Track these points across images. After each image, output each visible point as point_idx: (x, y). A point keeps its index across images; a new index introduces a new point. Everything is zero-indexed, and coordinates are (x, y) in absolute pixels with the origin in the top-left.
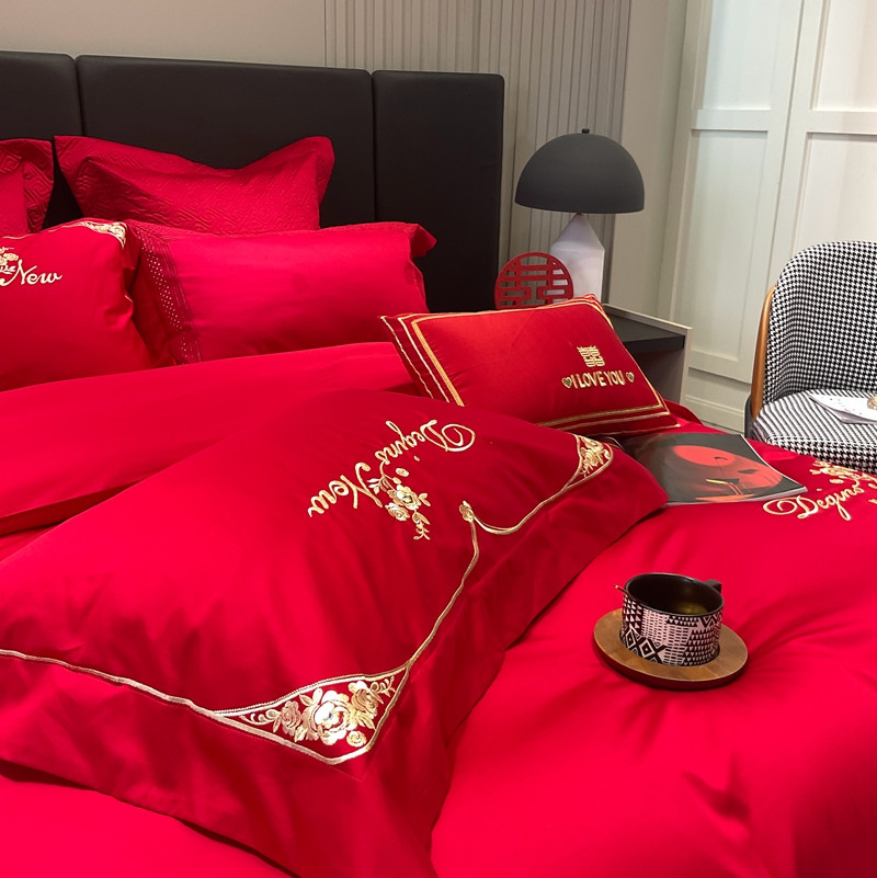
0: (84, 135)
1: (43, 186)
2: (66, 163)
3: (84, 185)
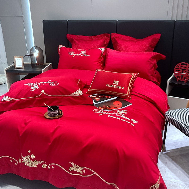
2: (112, 37)
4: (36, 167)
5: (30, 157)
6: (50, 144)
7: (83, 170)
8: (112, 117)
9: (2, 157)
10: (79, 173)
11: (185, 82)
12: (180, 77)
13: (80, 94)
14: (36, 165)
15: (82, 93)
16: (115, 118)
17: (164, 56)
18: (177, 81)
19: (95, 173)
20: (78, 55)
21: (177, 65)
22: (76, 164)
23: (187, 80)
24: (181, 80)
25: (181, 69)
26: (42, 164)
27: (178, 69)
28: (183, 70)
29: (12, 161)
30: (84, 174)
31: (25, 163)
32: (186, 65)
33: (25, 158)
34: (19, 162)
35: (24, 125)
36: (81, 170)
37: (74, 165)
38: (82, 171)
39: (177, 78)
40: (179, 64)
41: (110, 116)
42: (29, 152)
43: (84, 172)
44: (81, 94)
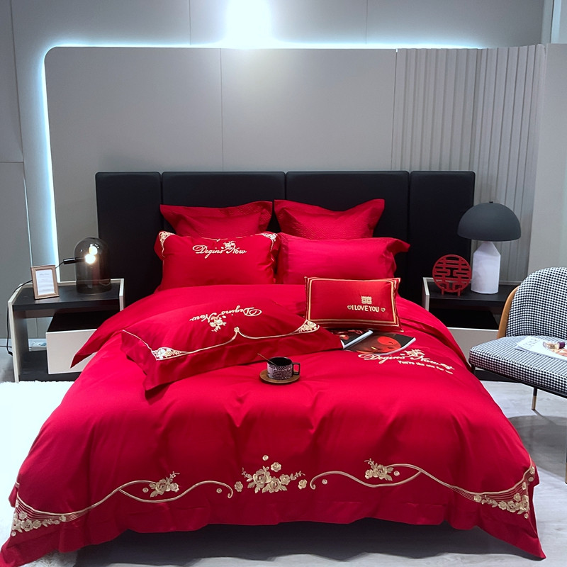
0: (286, 199)
1: (268, 216)
2: (276, 210)
3: (281, 217)
4: (285, 489)
5: (270, 470)
6: (312, 431)
7: (394, 471)
8: (407, 363)
9: (194, 486)
10: (384, 481)
11: (459, 294)
12: (448, 287)
13: (313, 329)
14: (285, 485)
15: (317, 326)
16: (413, 363)
17: (407, 245)
18: (443, 293)
19: (421, 470)
20: (218, 252)
21: (438, 262)
22: (378, 462)
23: (462, 288)
24: (451, 291)
25: (447, 268)
26: (299, 479)
27: (442, 268)
28: (452, 270)
29: (219, 491)
30: (396, 479)
31: (255, 486)
32: (457, 259)
33: (255, 477)
34: (235, 491)
35: (237, 404)
36: (388, 474)
37: (375, 464)
38: (391, 474)
39: (440, 287)
40: (443, 259)
41: (404, 363)
42: (266, 458)
43: (397, 474)
44: (316, 329)
